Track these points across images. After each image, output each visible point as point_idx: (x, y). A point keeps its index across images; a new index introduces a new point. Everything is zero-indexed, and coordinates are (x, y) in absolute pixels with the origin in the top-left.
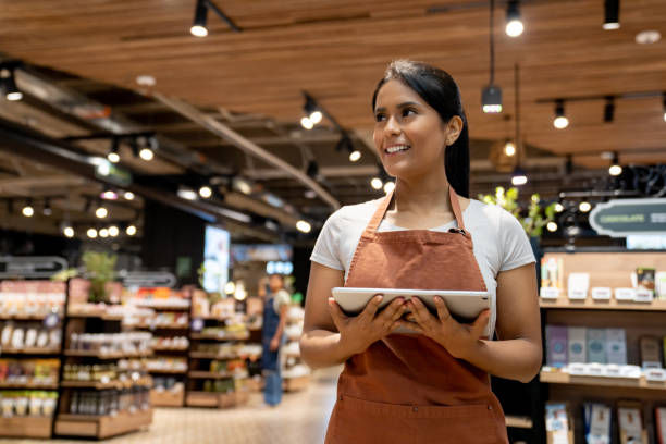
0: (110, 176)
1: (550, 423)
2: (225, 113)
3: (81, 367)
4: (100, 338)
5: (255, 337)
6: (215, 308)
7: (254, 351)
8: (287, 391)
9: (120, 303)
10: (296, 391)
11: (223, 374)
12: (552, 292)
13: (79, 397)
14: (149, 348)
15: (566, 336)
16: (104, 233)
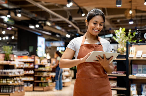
0: (8, 22)
1: (131, 89)
2: (43, 2)
3: (4, 79)
4: (9, 71)
5: (54, 70)
6: (42, 62)
7: (53, 74)
8: (64, 86)
9: (14, 61)
10: (66, 86)
11: (45, 81)
12: (132, 56)
13: (3, 88)
14: (23, 73)
15: (137, 67)
16: (4, 38)
